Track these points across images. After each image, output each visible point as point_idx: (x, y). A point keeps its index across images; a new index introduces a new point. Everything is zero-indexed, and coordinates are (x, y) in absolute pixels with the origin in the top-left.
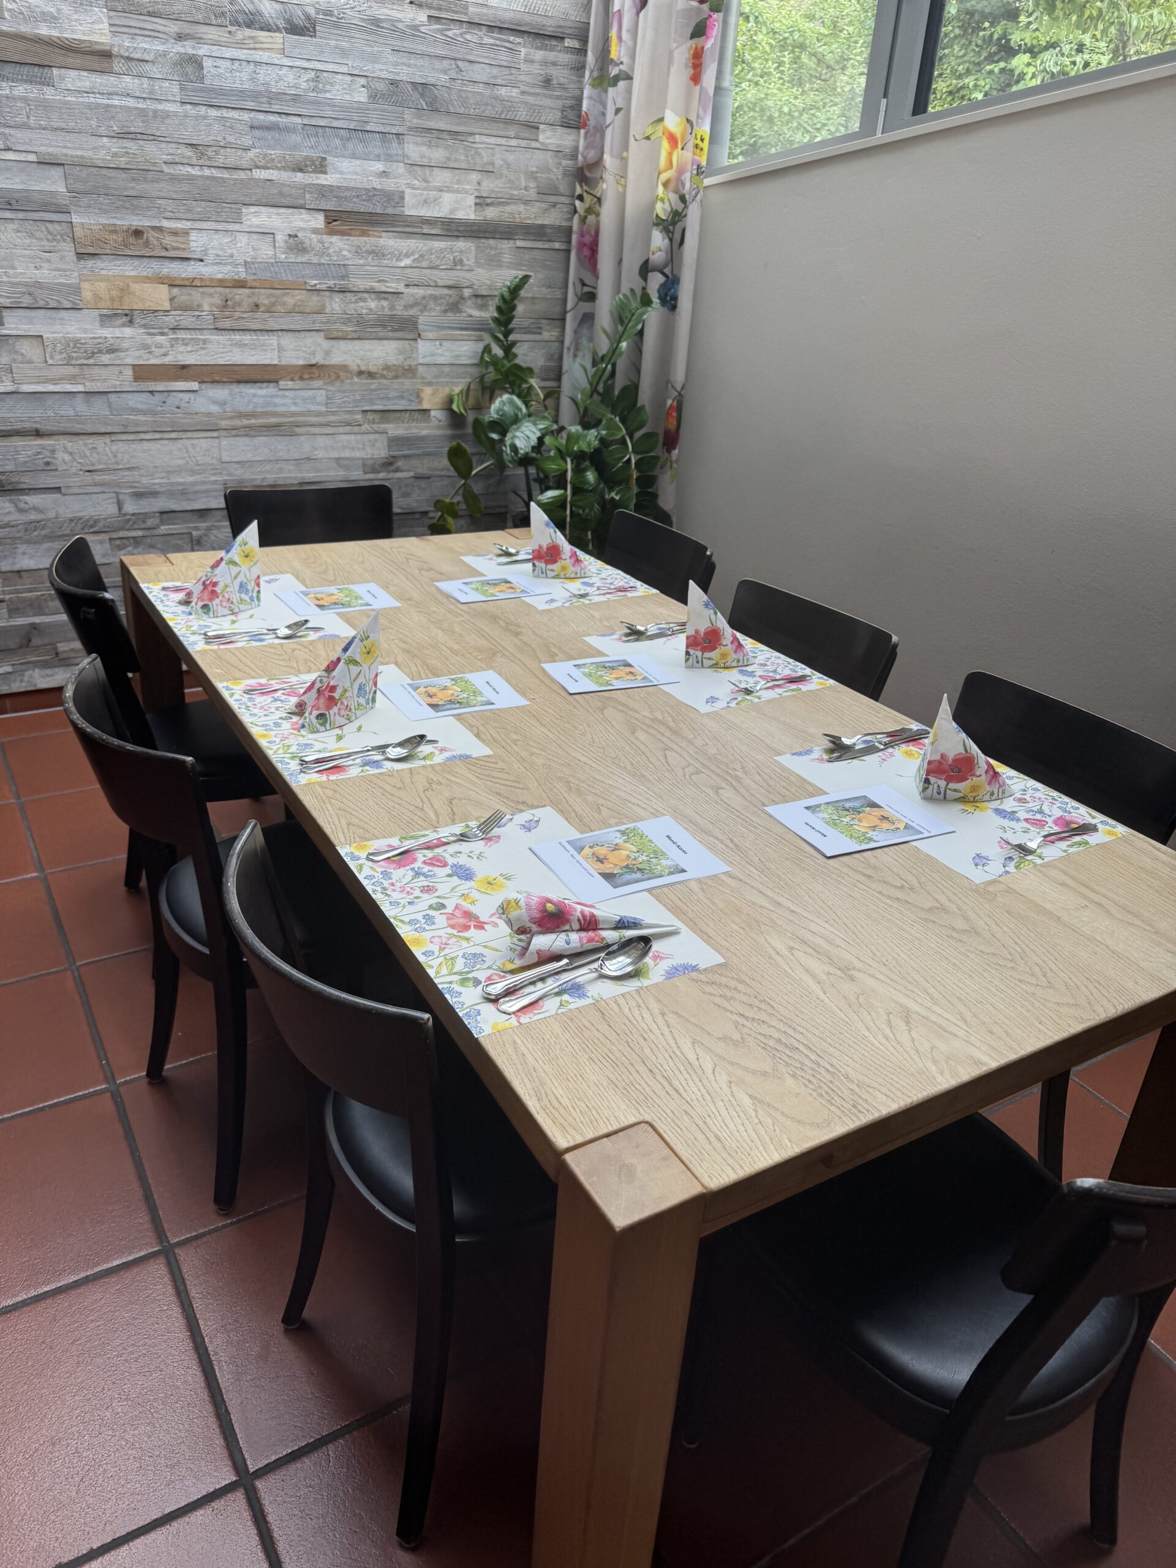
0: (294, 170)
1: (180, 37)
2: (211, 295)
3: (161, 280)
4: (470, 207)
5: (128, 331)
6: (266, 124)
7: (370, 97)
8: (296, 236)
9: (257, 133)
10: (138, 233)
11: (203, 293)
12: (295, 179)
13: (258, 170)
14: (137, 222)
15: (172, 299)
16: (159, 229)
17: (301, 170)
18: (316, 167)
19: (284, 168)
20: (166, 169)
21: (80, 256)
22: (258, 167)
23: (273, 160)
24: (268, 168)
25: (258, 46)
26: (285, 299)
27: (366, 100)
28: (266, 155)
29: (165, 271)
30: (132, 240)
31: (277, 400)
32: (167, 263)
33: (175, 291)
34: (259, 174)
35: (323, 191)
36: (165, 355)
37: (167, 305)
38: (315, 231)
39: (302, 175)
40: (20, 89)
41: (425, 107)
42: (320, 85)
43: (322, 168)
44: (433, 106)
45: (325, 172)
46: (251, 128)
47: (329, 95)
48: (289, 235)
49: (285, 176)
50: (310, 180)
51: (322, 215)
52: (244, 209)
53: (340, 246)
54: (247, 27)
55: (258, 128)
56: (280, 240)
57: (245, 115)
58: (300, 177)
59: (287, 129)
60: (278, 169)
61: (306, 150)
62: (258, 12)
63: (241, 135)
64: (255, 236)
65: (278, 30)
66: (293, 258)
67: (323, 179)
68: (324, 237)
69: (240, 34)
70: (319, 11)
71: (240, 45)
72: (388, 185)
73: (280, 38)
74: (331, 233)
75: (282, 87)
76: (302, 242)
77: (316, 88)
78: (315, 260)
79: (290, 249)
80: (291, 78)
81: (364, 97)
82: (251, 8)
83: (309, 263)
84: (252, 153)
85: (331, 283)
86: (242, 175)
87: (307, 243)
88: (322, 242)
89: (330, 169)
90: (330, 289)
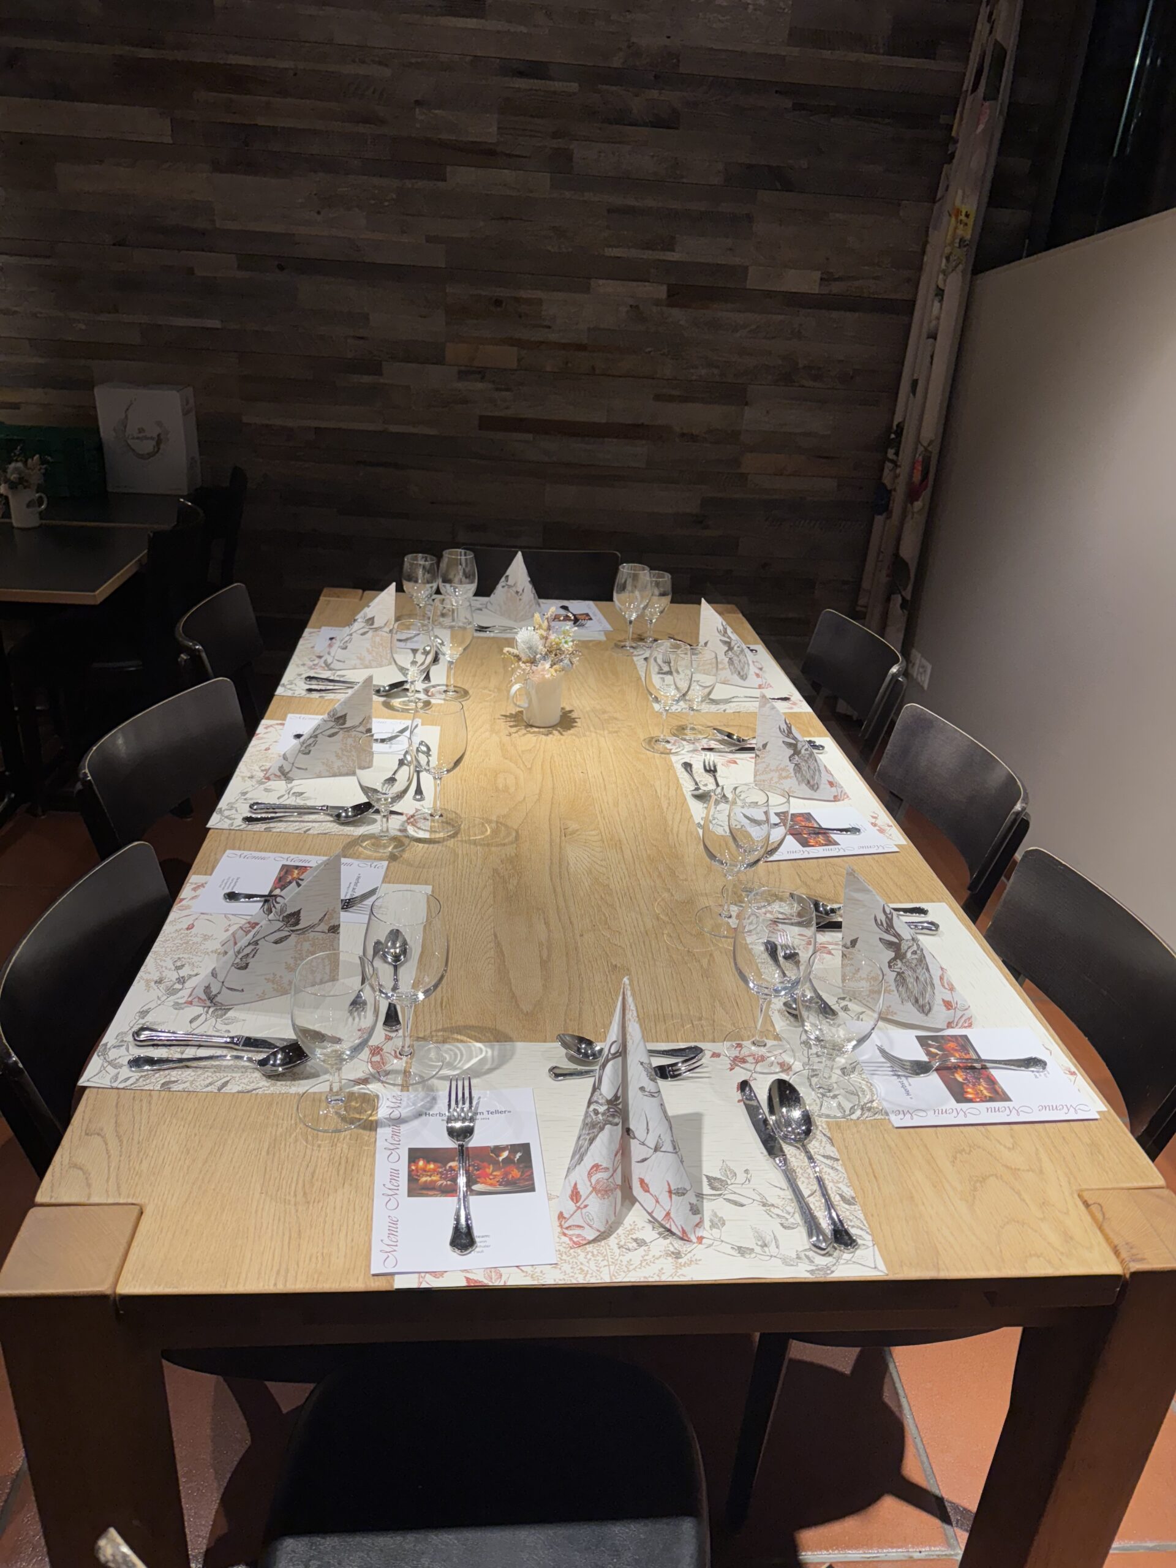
0: (644, 248)
1: (555, 135)
2: (554, 357)
3: (514, 343)
4: (815, 281)
5: (480, 386)
6: (623, 208)
7: (725, 181)
8: (637, 307)
9: (613, 216)
10: (498, 302)
11: (547, 355)
12: (642, 256)
13: (610, 249)
14: (498, 293)
15: (519, 360)
16: (517, 300)
17: (648, 248)
18: (664, 245)
19: (635, 247)
22: (610, 246)
23: (625, 240)
24: (619, 247)
25: (623, 139)
26: (620, 363)
27: (720, 183)
28: (618, 234)
29: (517, 335)
30: (493, 309)
31: (601, 455)
32: (520, 328)
33: (524, 352)
34: (609, 252)
35: (667, 268)
36: (507, 408)
37: (515, 365)
38: (657, 303)
39: (650, 252)
40: (420, 184)
41: (779, 187)
42: (678, 172)
43: (669, 245)
44: (788, 186)
45: (673, 251)
46: (609, 211)
47: (685, 180)
48: (631, 306)
49: (634, 253)
50: (657, 257)
51: (665, 288)
52: (593, 282)
53: (678, 315)
54: (617, 123)
55: (615, 211)
56: (623, 309)
57: (604, 200)
58: (648, 254)
59: (641, 212)
60: (629, 247)
61: (657, 230)
62: (629, 110)
63: (599, 217)
64: (600, 306)
65: (644, 124)
66: (632, 326)
67: (669, 256)
68: (664, 308)
69: (609, 129)
70: (685, 104)
71: (607, 139)
72: (733, 260)
73: (645, 131)
74: (671, 305)
75: (642, 174)
76: (642, 313)
77: (673, 175)
78: (653, 329)
79: (631, 319)
80: (651, 166)
81: (719, 180)
82: (622, 105)
83: (647, 332)
84: (606, 234)
85: (665, 351)
86: (595, 252)
87: (647, 313)
88: (662, 313)
89: (678, 247)
90: (663, 355)
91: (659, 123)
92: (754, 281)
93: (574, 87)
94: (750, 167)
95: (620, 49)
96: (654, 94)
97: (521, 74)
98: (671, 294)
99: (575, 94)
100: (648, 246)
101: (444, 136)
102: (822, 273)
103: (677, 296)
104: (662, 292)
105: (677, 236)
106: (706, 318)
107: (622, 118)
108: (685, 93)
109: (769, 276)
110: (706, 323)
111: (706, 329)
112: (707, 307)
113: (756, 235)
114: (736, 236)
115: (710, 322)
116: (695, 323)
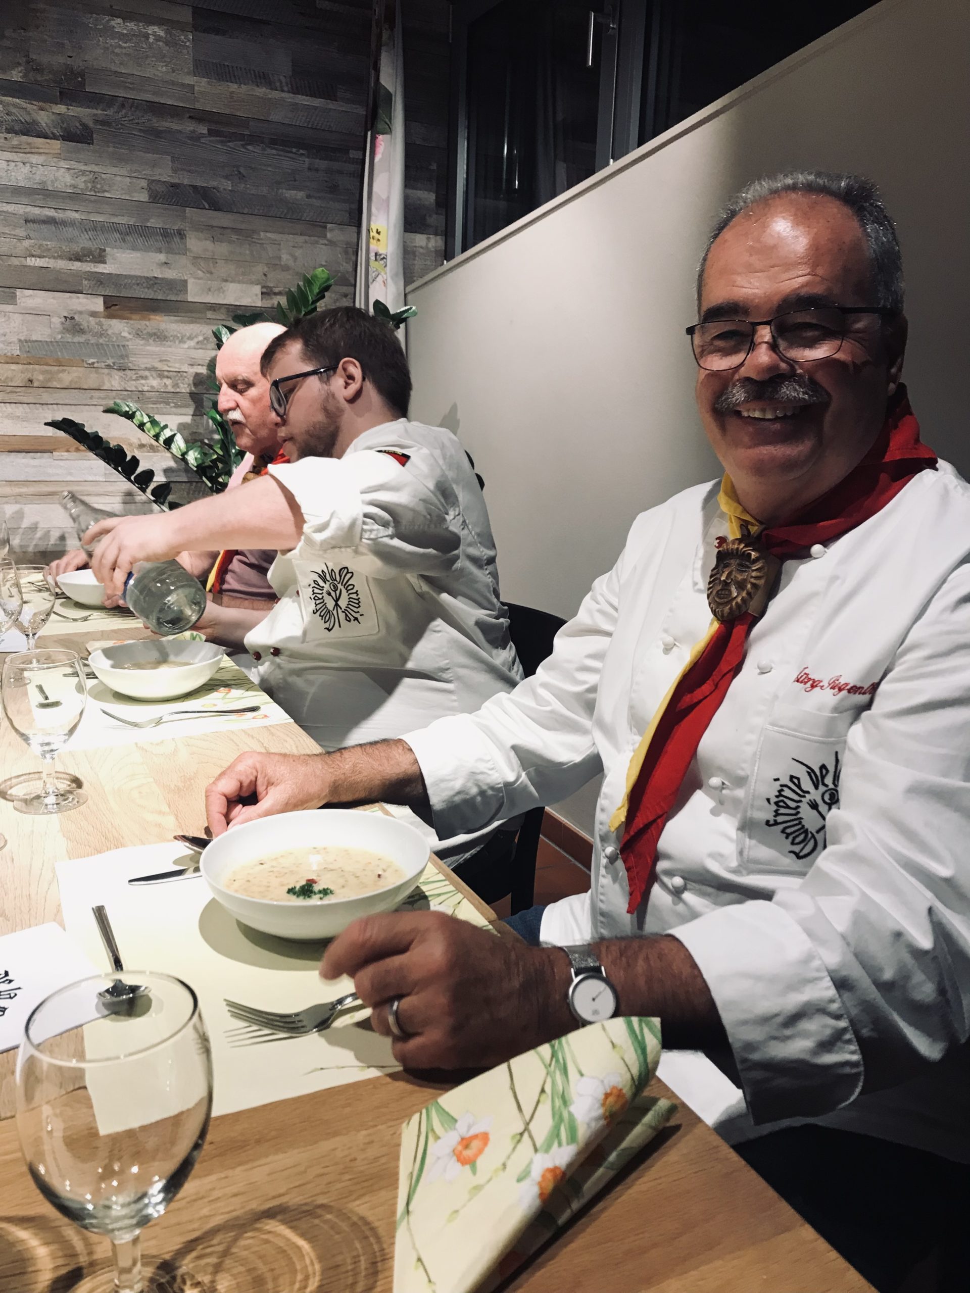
0: (70, 259)
4: (256, 295)
6: (42, 218)
7: (150, 197)
8: (72, 318)
9: (30, 225)
12: (72, 268)
13: (33, 259)
18: (94, 257)
19: (60, 257)
22: (33, 256)
23: (49, 250)
24: (44, 257)
25: (33, 150)
26: (61, 375)
27: (147, 199)
28: (41, 245)
31: (50, 471)
34: (32, 262)
35: (100, 280)
38: (94, 314)
39: (79, 264)
41: (207, 206)
42: (99, 186)
43: (100, 258)
44: (215, 206)
45: (104, 262)
46: (27, 221)
47: (107, 195)
48: (65, 317)
49: (61, 264)
50: (88, 269)
51: (101, 299)
52: (19, 292)
53: (119, 328)
54: (24, 134)
55: (33, 221)
56: (56, 321)
57: (20, 209)
58: (77, 266)
59: (64, 223)
60: (54, 258)
61: (84, 242)
62: (35, 122)
63: (15, 227)
64: (30, 317)
65: (55, 137)
66: (69, 338)
67: (101, 268)
68: (102, 319)
69: (16, 140)
70: (96, 122)
71: (15, 149)
72: (170, 274)
73: (57, 145)
74: (110, 316)
75: (59, 186)
76: (79, 325)
77: (93, 188)
78: (93, 341)
79: (66, 330)
80: (68, 179)
81: (144, 197)
82: (28, 118)
83: (87, 343)
84: (27, 243)
85: (110, 362)
86: (16, 262)
87: (85, 325)
88: (100, 324)
89: (109, 259)
90: (108, 366)
91: (69, 137)
92: (194, 294)
94: (173, 185)
95: (19, 64)
96: (61, 109)
98: (107, 306)
100: (78, 258)
102: (263, 287)
103: (115, 307)
104: (98, 304)
105: (108, 249)
106: (149, 330)
107: (29, 129)
108: (95, 111)
109: (209, 290)
110: (151, 335)
111: (151, 341)
112: (149, 320)
113: (190, 251)
114: (170, 251)
115: (155, 334)
116: (138, 335)
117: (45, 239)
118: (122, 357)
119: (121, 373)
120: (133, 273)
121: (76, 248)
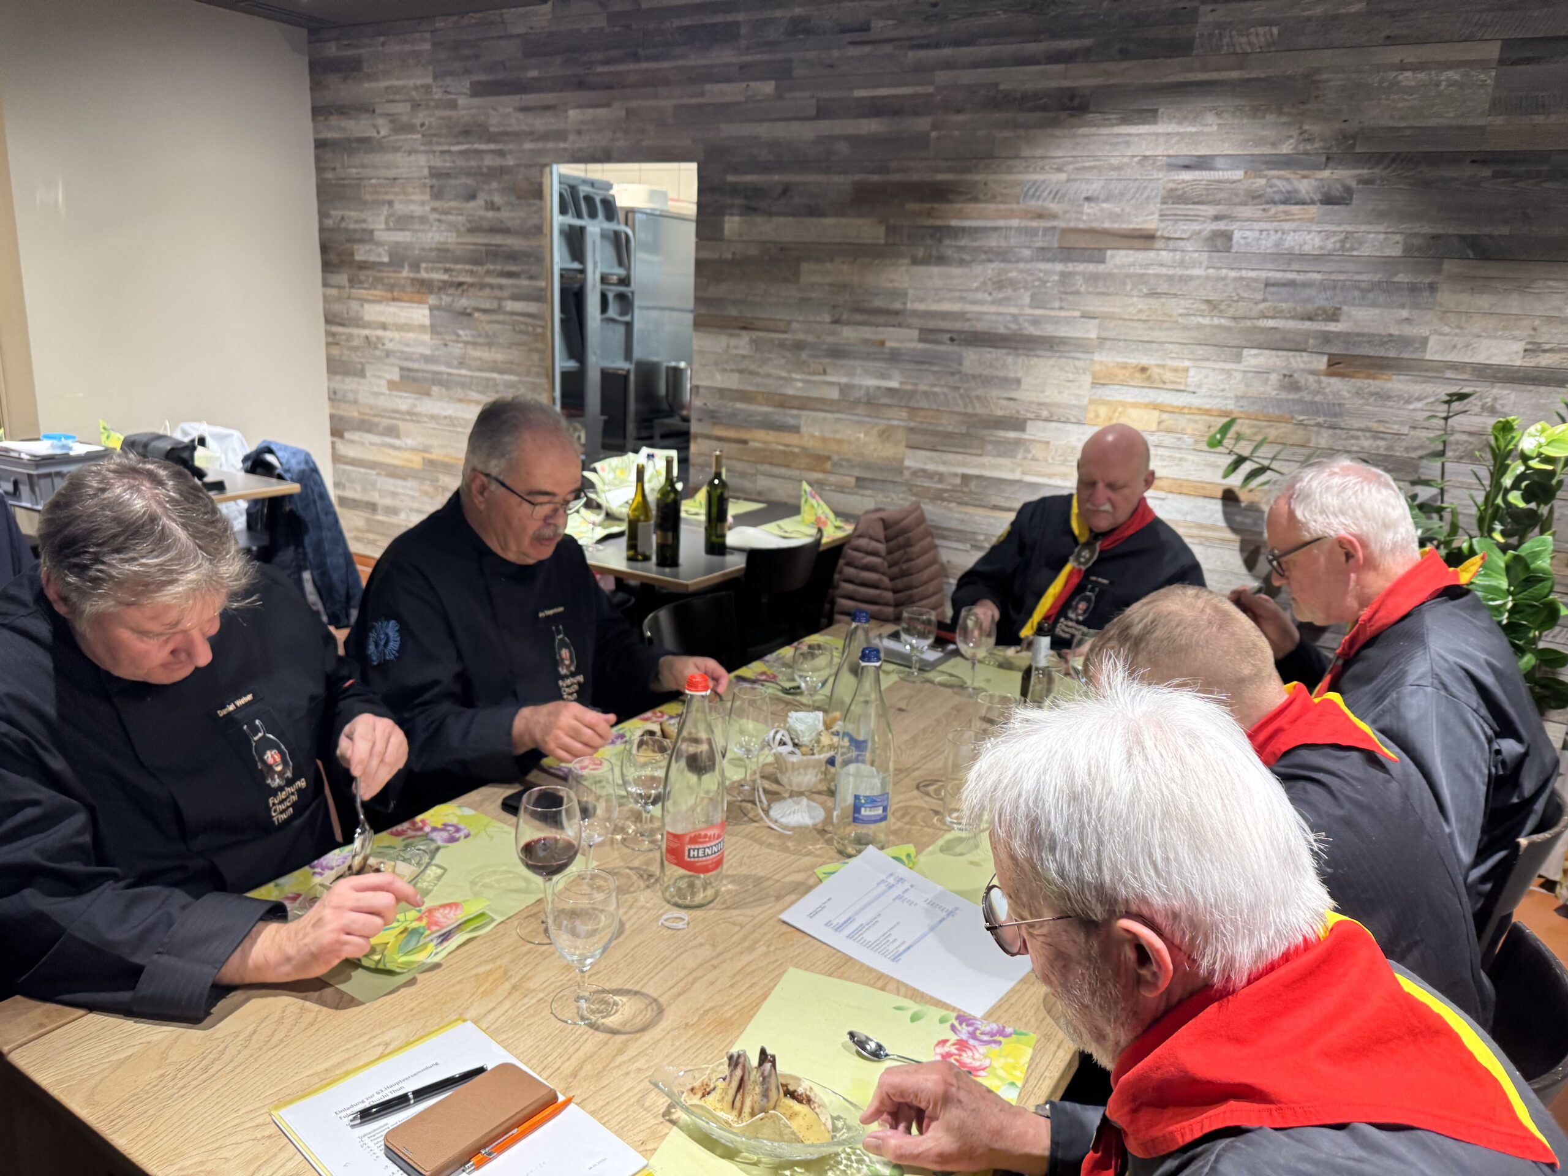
0: (1303, 319)
1: (1217, 218)
2: (1196, 422)
3: (1155, 407)
4: (1517, 352)
6: (1281, 282)
7: (1404, 252)
8: (1292, 376)
9: (1271, 289)
10: (1144, 370)
11: (1189, 420)
12: (1302, 327)
13: (1266, 320)
14: (1145, 361)
15: (1160, 423)
16: (1163, 367)
17: (1310, 319)
18: (1328, 316)
19: (1293, 318)
20: (1180, 320)
21: (1094, 384)
22: (1266, 317)
23: (1282, 311)
24: (1275, 318)
25: (1288, 218)
26: (1268, 430)
27: (1399, 254)
28: (1276, 307)
29: (1160, 400)
30: (1137, 375)
32: (1163, 393)
33: (1165, 416)
34: (1264, 323)
35: (1328, 338)
37: (1154, 427)
38: (1313, 373)
39: (1311, 323)
40: (1081, 267)
41: (1469, 257)
42: (1348, 245)
43: (1333, 316)
44: (1484, 256)
45: (1337, 321)
46: (1267, 285)
47: (1355, 253)
48: (1285, 375)
49: (1292, 324)
50: (1318, 328)
51: (1325, 359)
52: (1245, 352)
53: (1338, 384)
54: (1284, 202)
55: (1273, 285)
56: (1274, 377)
57: (1264, 275)
58: (1307, 325)
59: (1305, 285)
60: (1287, 318)
61: (1321, 301)
62: (1296, 191)
63: (1255, 290)
64: (1250, 375)
65: (1313, 202)
66: (1283, 395)
67: (1332, 327)
68: (1323, 378)
69: (1273, 209)
70: (1360, 182)
71: (1273, 219)
72: (1409, 331)
73: (1313, 210)
74: (1331, 374)
75: (1307, 249)
76: (1297, 382)
77: (1342, 248)
78: (1308, 398)
79: (1282, 387)
80: (1317, 242)
81: (1396, 251)
82: (1289, 188)
83: (1301, 401)
84: (1262, 306)
85: (1321, 420)
86: (1248, 323)
87: (1303, 382)
88: (1319, 382)
89: (1343, 318)
90: (1319, 425)
91: (1328, 200)
92: (1434, 352)
93: (1239, 174)
94: (1435, 237)
95: (1291, 137)
96: (1326, 173)
97: (1187, 167)
98: (1331, 364)
99: (1239, 181)
101: (1107, 225)
102: (1528, 343)
103: (1338, 365)
104: (1322, 363)
105: (1345, 308)
106: (1372, 389)
107: (1290, 199)
108: (1360, 171)
109: (1455, 347)
110: (1372, 394)
111: (1371, 400)
112: (1374, 378)
113: (1440, 305)
114: (1415, 306)
115: (1377, 393)
116: (1358, 393)
117: (1281, 301)
118: (1335, 415)
119: (1331, 432)
120: (1366, 330)
121: (1310, 307)
